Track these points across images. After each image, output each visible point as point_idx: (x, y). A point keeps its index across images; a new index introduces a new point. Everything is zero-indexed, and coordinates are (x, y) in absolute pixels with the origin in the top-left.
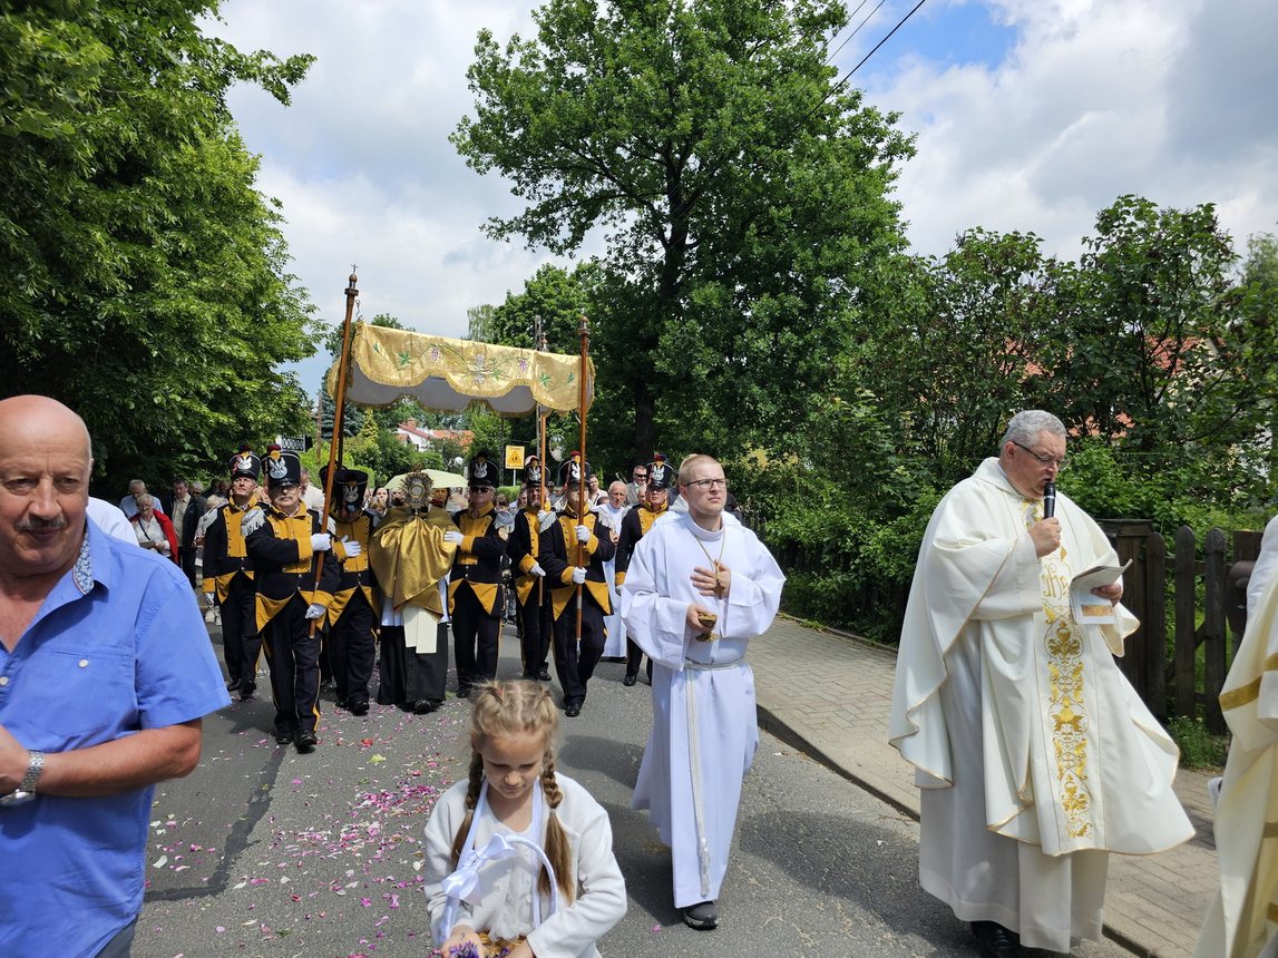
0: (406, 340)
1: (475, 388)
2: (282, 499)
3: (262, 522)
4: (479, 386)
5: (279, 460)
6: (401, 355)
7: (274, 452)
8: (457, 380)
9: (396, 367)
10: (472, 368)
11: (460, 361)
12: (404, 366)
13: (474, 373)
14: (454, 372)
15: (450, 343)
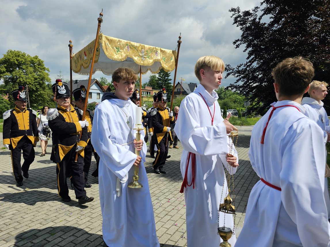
0: (118, 43)
1: (142, 62)
2: (65, 103)
3: (58, 114)
4: (143, 61)
5: (62, 86)
6: (117, 48)
7: (59, 83)
8: (136, 59)
9: (115, 53)
10: (141, 54)
11: (137, 52)
12: (118, 53)
13: (141, 57)
14: (135, 56)
15: (133, 44)
